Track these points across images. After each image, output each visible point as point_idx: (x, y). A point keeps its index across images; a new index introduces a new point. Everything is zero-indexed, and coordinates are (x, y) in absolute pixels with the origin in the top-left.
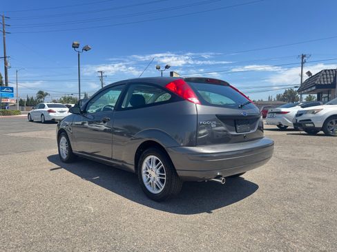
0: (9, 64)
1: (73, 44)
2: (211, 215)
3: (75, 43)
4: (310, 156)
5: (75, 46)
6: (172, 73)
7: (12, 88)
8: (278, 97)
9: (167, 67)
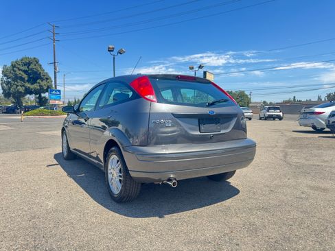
0: (58, 69)
1: (109, 48)
2: (161, 220)
3: (111, 46)
4: (327, 161)
5: (110, 50)
6: (205, 73)
7: (59, 91)
8: (329, 96)
9: (200, 67)
